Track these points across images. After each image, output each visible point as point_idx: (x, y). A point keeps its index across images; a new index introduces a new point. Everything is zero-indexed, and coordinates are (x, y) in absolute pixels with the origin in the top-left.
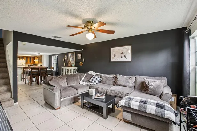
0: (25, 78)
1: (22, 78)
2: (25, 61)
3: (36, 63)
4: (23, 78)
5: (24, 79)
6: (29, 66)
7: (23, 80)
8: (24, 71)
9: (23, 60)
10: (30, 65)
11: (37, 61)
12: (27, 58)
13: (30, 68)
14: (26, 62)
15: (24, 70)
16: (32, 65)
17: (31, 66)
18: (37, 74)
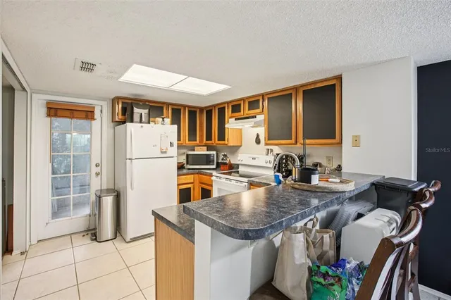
12: (176, 109)
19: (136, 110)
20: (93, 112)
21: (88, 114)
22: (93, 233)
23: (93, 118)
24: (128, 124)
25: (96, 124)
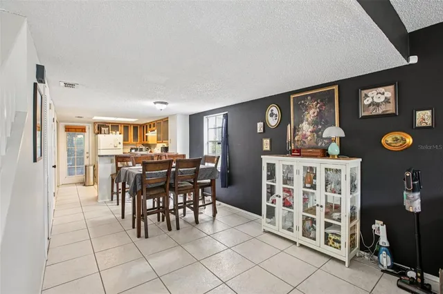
0: (121, 191)
1: (112, 191)
2: (122, 136)
3: (150, 142)
4: (115, 190)
5: (117, 193)
6: (133, 151)
7: (115, 196)
8: (118, 169)
9: (118, 133)
10: (136, 149)
11: (152, 136)
12: (126, 126)
13: (136, 158)
14: (126, 139)
15: (120, 165)
16: (141, 150)
17: (139, 153)
18: (163, 187)
19: (103, 129)
20: (85, 129)
21: (83, 130)
22: (84, 184)
23: (85, 132)
24: (99, 135)
25: (86, 134)
